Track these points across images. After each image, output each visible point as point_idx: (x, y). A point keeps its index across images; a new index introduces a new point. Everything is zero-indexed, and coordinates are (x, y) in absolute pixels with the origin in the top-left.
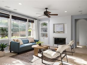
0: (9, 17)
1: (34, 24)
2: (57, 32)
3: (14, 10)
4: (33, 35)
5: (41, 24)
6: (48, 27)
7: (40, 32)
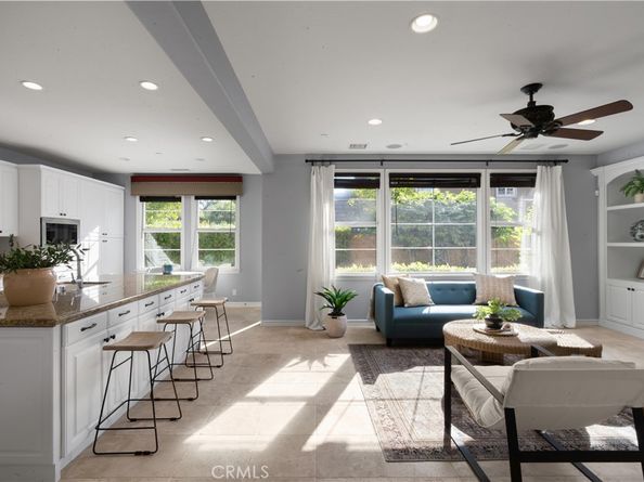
0: (376, 185)
1: (537, 195)
3: (390, 147)
7: (604, 244)
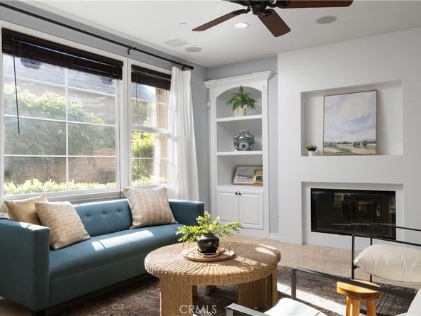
2: (331, 145)
4: (164, 172)
5: (221, 97)
6: (263, 116)
7: (214, 153)
